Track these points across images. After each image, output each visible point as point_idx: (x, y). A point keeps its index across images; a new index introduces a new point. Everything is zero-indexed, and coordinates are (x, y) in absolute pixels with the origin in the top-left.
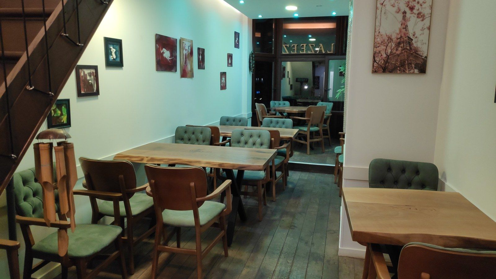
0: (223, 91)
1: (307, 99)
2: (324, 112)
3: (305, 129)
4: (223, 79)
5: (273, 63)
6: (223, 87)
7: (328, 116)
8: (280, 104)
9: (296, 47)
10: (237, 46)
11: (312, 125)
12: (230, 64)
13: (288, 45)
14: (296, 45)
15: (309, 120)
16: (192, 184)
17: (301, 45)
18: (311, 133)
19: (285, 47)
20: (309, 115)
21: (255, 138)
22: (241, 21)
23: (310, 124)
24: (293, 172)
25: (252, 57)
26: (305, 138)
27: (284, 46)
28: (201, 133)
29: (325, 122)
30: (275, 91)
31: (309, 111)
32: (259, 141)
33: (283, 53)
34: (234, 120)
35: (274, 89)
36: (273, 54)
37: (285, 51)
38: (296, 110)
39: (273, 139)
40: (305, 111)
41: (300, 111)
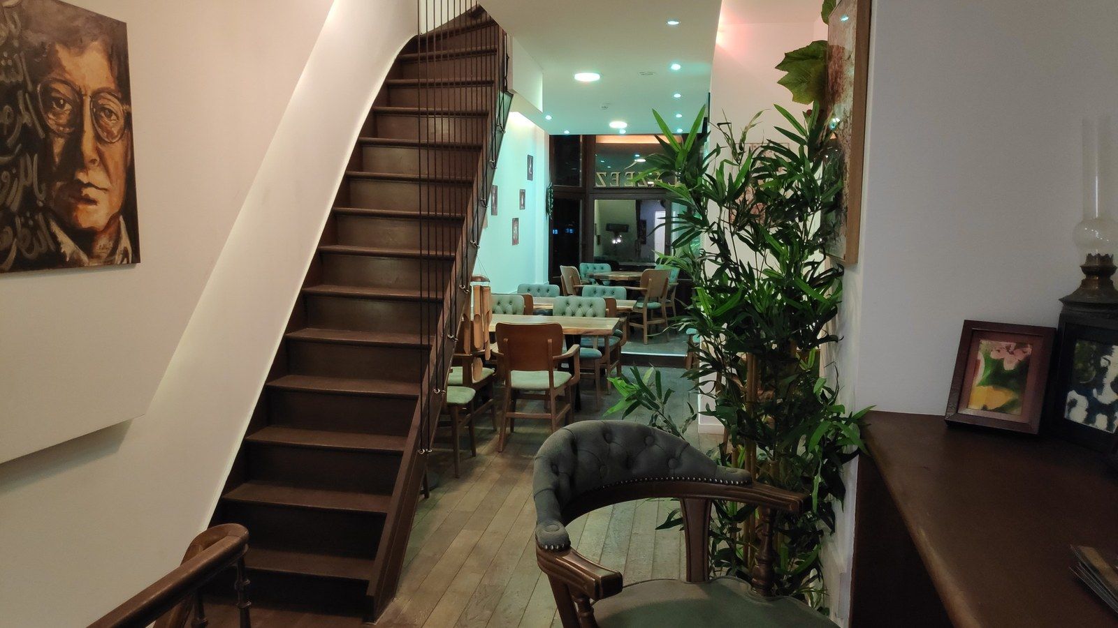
0: (515, 246)
1: (631, 261)
2: (667, 279)
3: (640, 305)
4: (516, 228)
5: (581, 201)
6: (515, 242)
7: (673, 287)
8: (595, 268)
9: (617, 177)
10: (530, 177)
11: (650, 300)
12: (523, 206)
13: (605, 173)
14: (617, 173)
15: (646, 291)
16: (550, 341)
17: (627, 173)
18: (649, 310)
19: (600, 177)
20: (646, 284)
21: (585, 308)
22: (535, 137)
23: (646, 298)
24: (625, 366)
25: (550, 192)
26: (640, 321)
27: (598, 174)
28: (510, 302)
29: (669, 297)
30: (584, 246)
31: (646, 277)
32: (590, 311)
33: (597, 186)
34: (539, 290)
35: (582, 245)
36: (581, 186)
37: (602, 183)
38: (623, 276)
39: (607, 310)
40: (639, 278)
41: (632, 277)
